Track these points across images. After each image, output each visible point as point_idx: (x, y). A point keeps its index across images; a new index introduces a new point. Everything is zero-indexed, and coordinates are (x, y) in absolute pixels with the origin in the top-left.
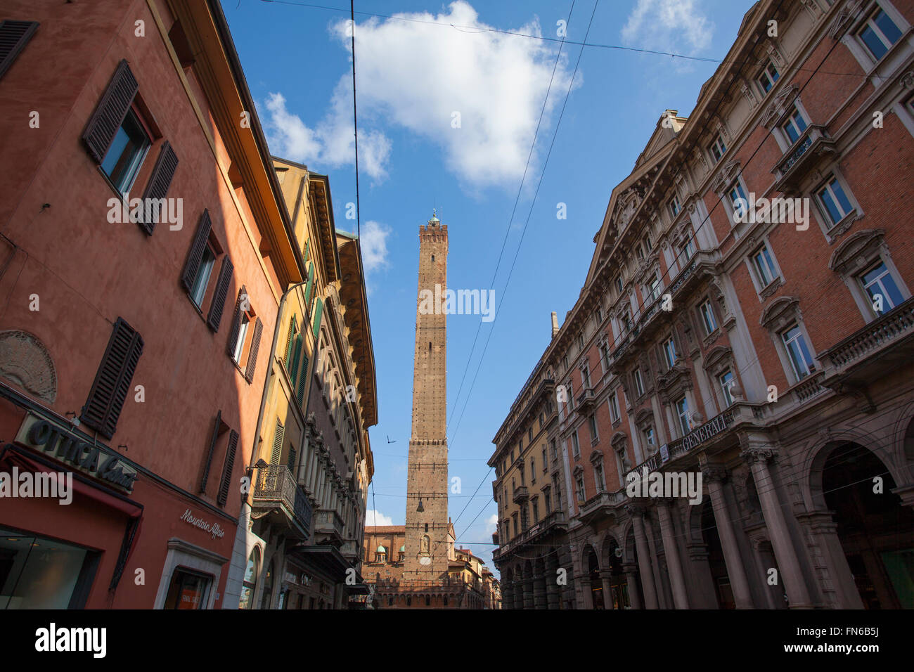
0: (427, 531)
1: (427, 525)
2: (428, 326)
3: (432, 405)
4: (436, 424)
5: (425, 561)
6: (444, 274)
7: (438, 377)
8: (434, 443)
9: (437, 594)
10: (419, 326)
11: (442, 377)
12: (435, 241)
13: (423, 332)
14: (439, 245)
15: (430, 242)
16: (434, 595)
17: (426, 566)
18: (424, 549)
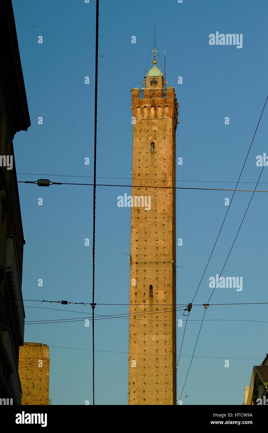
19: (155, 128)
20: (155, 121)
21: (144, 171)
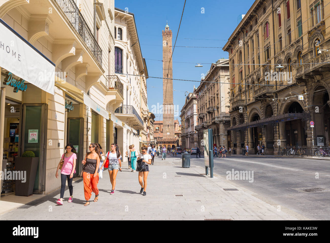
0: (168, 126)
1: (168, 125)
2: (166, 68)
3: (168, 93)
4: (170, 99)
5: (168, 134)
6: (171, 50)
7: (170, 85)
8: (169, 104)
9: (171, 141)
10: (164, 69)
11: (171, 85)
12: (167, 37)
13: (165, 70)
14: (169, 38)
15: (166, 37)
16: (170, 141)
17: (168, 135)
18: (168, 131)
19: (167, 39)
20: (167, 38)
21: (165, 49)
